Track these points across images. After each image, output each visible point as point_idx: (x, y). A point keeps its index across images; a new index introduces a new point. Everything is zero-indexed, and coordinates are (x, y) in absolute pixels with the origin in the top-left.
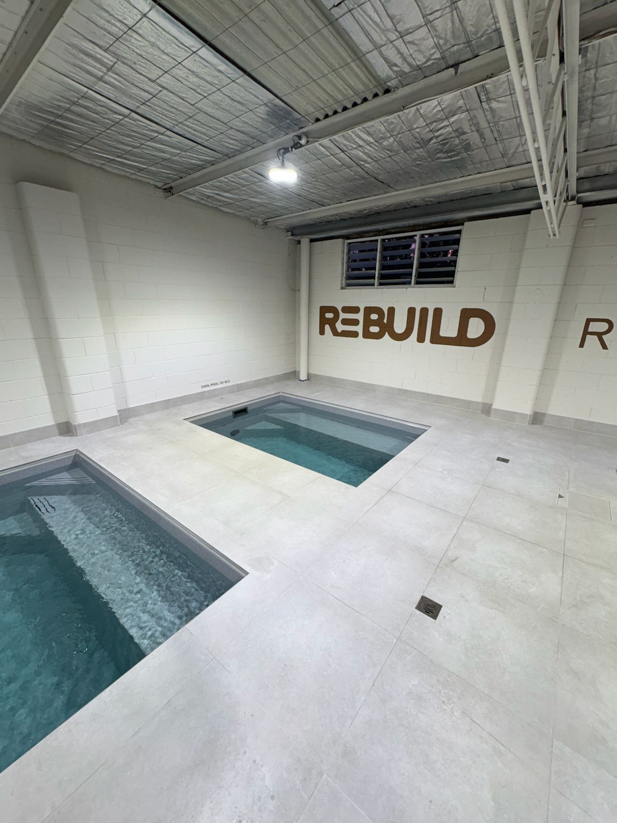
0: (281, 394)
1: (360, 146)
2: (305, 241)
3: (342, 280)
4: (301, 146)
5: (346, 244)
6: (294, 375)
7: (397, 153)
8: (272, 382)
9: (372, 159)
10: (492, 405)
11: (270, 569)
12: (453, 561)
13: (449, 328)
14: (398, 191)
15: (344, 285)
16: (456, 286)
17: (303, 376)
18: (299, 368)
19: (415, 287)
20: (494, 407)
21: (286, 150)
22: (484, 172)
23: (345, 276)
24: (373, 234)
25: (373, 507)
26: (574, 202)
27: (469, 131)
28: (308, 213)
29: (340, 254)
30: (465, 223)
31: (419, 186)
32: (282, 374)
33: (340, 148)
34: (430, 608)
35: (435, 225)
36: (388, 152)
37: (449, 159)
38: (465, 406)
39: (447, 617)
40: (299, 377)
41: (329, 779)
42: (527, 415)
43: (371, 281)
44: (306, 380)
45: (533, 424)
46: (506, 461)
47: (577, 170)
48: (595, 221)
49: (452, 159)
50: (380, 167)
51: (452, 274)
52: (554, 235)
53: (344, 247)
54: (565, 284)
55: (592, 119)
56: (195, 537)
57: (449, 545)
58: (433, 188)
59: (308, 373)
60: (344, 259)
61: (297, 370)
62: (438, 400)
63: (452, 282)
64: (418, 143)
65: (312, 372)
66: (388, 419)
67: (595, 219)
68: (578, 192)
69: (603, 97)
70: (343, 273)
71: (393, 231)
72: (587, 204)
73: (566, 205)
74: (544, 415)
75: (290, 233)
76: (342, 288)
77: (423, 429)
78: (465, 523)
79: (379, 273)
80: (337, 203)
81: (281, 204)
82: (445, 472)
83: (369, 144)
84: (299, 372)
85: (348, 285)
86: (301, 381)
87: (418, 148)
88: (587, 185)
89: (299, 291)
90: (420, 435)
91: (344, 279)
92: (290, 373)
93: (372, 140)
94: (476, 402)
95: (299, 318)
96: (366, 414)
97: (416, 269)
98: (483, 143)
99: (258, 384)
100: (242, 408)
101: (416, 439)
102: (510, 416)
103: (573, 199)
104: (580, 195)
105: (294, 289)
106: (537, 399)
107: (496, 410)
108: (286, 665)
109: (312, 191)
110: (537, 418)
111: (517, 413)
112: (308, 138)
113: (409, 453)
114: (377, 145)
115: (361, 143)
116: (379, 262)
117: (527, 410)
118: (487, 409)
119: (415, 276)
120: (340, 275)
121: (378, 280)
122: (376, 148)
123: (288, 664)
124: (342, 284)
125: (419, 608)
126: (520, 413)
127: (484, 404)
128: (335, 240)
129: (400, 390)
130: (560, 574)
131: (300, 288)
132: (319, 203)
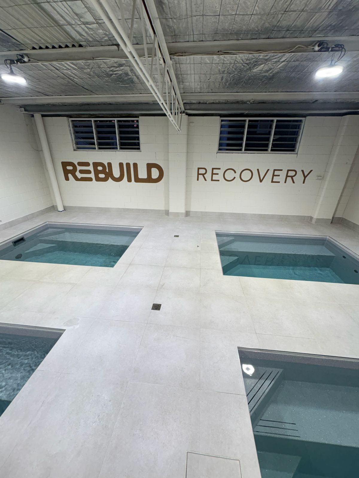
0: (47, 223)
1: (69, 69)
2: (37, 116)
3: (73, 145)
4: (24, 62)
5: (70, 121)
6: (53, 208)
7: (94, 77)
8: (37, 216)
9: (78, 77)
10: (169, 210)
11: (78, 323)
12: (163, 286)
13: (143, 174)
14: (98, 95)
15: (75, 148)
16: (142, 151)
17: (60, 208)
18: (56, 203)
19: (120, 151)
20: (170, 211)
21: (12, 62)
22: (143, 94)
23: (74, 142)
24: (87, 116)
25: (124, 274)
26: (184, 114)
27: (132, 75)
28: (36, 99)
29: (68, 127)
30: (140, 117)
31: (110, 95)
32: (44, 209)
33: (55, 68)
34: (157, 307)
35: (124, 115)
36: (88, 76)
37: (124, 85)
38: (157, 212)
39: (164, 307)
40: (58, 209)
41: (131, 382)
42: (183, 213)
43: (93, 146)
44: (63, 211)
45: (186, 216)
46: (178, 236)
47: (182, 101)
48: (193, 123)
49: (126, 85)
50: (84, 82)
51: (138, 144)
52: (179, 131)
53: (69, 123)
54: (187, 152)
55: (183, 82)
56: (20, 326)
57: (161, 280)
58: (119, 97)
59: (63, 206)
60: (71, 131)
61: (55, 204)
62: (145, 211)
63: (139, 149)
64: (105, 75)
65: (67, 204)
66: (121, 227)
67: (193, 122)
68: (185, 110)
69: (185, 75)
70: (73, 140)
71: (100, 116)
72: (189, 115)
73: (182, 115)
74: (189, 211)
75: (23, 109)
76: (74, 150)
77: (140, 229)
78: (165, 268)
79: (97, 141)
80: (58, 96)
81: (12, 91)
82: (154, 248)
83: (75, 69)
84: (57, 206)
85: (78, 148)
86: (60, 211)
87: (105, 77)
88: (188, 107)
89: (42, 151)
90: (139, 232)
91: (74, 145)
92: (49, 207)
93: (76, 68)
94: (163, 210)
95: (47, 171)
96: (108, 226)
97: (119, 140)
98: (140, 81)
99: (26, 219)
100: (20, 238)
101: (138, 234)
102: (177, 214)
103: (184, 112)
104: (186, 111)
105: (38, 150)
106: (186, 205)
107: (171, 213)
108: (101, 357)
109: (37, 86)
110: (187, 214)
111: (179, 213)
112: (29, 58)
113: (136, 243)
114: (80, 71)
115: (69, 68)
116: (96, 135)
117: (183, 211)
118: (167, 213)
119: (119, 144)
120: (71, 141)
121: (97, 146)
122: (80, 72)
123: (101, 356)
124: (74, 147)
125: (153, 309)
126: (181, 213)
127: (166, 210)
128: (61, 117)
129: (124, 209)
130: (199, 276)
131: (42, 149)
132: (44, 94)
